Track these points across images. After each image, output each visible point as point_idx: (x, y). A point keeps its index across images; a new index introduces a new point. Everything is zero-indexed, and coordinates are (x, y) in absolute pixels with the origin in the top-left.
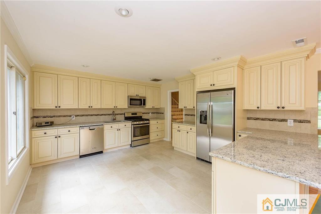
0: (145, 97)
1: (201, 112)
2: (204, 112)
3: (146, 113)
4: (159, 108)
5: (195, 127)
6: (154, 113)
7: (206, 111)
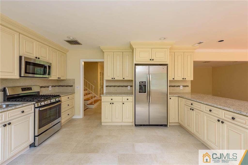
0: (51, 64)
1: (140, 83)
2: (143, 82)
3: (44, 87)
4: (65, 79)
5: (133, 96)
6: (55, 86)
7: (145, 82)
